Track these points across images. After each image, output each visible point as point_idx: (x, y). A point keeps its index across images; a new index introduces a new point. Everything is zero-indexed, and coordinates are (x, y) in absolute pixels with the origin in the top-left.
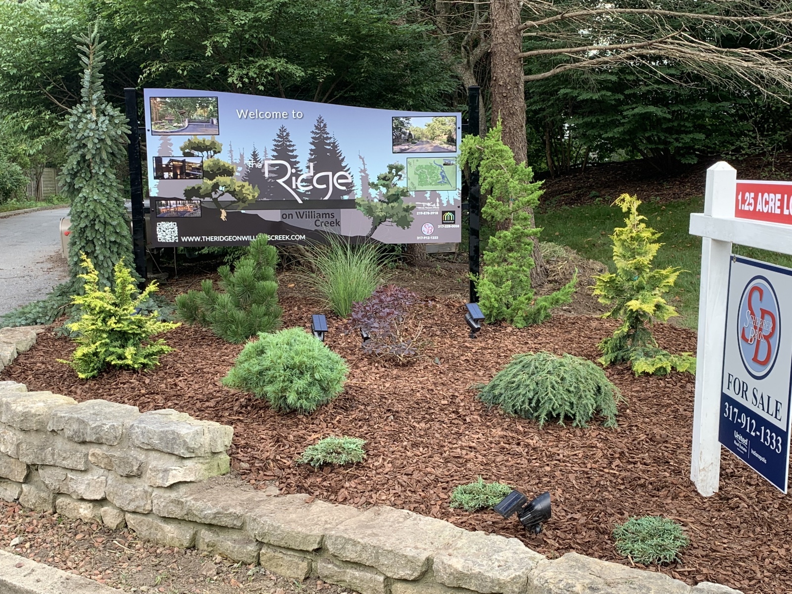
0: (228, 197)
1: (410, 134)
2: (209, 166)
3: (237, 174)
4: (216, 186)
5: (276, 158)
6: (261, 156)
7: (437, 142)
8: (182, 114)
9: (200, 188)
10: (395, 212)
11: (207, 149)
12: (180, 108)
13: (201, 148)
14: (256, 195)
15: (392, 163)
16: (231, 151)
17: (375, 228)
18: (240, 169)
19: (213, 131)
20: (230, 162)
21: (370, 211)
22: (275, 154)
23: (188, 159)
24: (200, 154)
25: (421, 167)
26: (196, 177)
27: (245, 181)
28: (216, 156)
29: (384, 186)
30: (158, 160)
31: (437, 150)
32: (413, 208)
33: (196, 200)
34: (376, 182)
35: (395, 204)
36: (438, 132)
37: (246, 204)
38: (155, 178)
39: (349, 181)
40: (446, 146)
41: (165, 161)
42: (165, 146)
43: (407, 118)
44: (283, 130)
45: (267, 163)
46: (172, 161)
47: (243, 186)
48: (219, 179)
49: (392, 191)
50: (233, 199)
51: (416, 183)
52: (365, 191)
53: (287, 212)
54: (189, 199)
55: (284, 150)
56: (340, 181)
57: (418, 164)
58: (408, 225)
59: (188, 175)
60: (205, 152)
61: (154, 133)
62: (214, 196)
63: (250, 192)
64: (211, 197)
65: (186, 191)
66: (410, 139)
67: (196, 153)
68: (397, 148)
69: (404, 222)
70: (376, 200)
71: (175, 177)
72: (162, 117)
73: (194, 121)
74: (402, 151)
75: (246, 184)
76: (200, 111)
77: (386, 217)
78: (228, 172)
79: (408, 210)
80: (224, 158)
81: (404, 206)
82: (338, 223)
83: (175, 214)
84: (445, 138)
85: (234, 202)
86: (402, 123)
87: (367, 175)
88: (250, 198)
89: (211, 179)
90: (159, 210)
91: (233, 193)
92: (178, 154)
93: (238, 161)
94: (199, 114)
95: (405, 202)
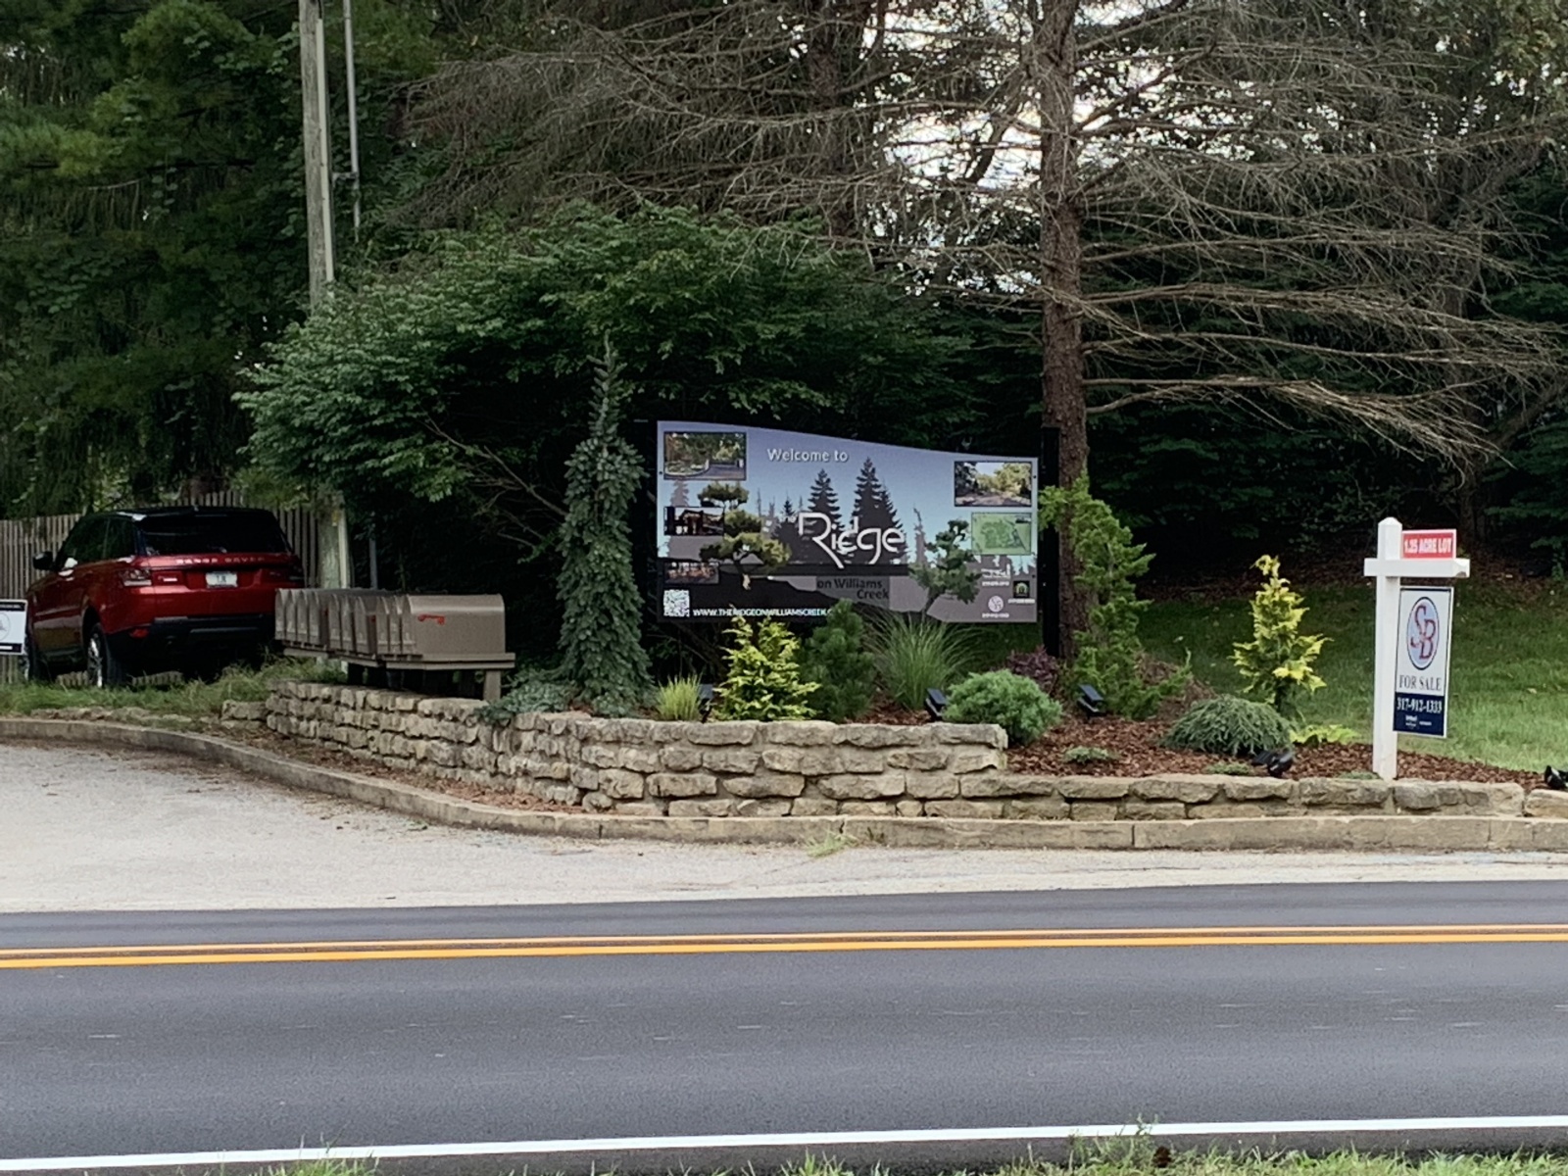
0: (753, 559)
1: (976, 484)
2: (731, 519)
3: (765, 529)
4: (739, 544)
5: (814, 510)
6: (795, 508)
7: (1008, 494)
8: (703, 453)
9: (719, 547)
10: (956, 581)
11: (731, 497)
12: (700, 445)
13: (723, 495)
14: (787, 556)
15: (954, 519)
16: (759, 501)
17: (931, 601)
18: (769, 523)
19: (739, 475)
20: (757, 514)
21: (925, 579)
22: (813, 505)
23: (707, 511)
24: (721, 503)
25: (988, 524)
26: (715, 533)
27: (774, 538)
28: (742, 507)
29: (943, 547)
30: (671, 510)
31: (1008, 503)
32: (979, 576)
33: (714, 563)
34: (934, 542)
35: (957, 572)
36: (1009, 482)
37: (774, 569)
38: (666, 533)
39: (901, 540)
40: (1018, 499)
41: (679, 512)
42: (681, 494)
43: (973, 463)
44: (822, 475)
45: (802, 516)
46: (686, 512)
47: (772, 545)
48: (743, 535)
49: (953, 555)
50: (759, 561)
51: (983, 545)
52: (919, 553)
53: (824, 579)
54: (705, 561)
55: (823, 500)
56: (891, 540)
57: (985, 520)
58: (972, 599)
59: (706, 529)
60: (728, 503)
61: (667, 477)
62: (736, 556)
63: (780, 553)
64: (732, 558)
65: (702, 550)
66: (975, 489)
67: (717, 502)
68: (960, 500)
69: (967, 594)
70: (933, 566)
71: (690, 533)
72: (678, 457)
73: (717, 462)
74: (966, 504)
75: (776, 542)
76: (723, 450)
77: (944, 588)
78: (754, 527)
79: (972, 578)
80: (750, 509)
81: (968, 574)
82: (886, 595)
83: (687, 581)
84: (1018, 488)
85: (759, 565)
86: (967, 469)
87: (923, 534)
88: (780, 560)
89: (734, 536)
90: (668, 576)
91: (759, 554)
92: (694, 503)
93: (767, 514)
94: (722, 453)
95: (970, 569)
